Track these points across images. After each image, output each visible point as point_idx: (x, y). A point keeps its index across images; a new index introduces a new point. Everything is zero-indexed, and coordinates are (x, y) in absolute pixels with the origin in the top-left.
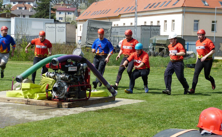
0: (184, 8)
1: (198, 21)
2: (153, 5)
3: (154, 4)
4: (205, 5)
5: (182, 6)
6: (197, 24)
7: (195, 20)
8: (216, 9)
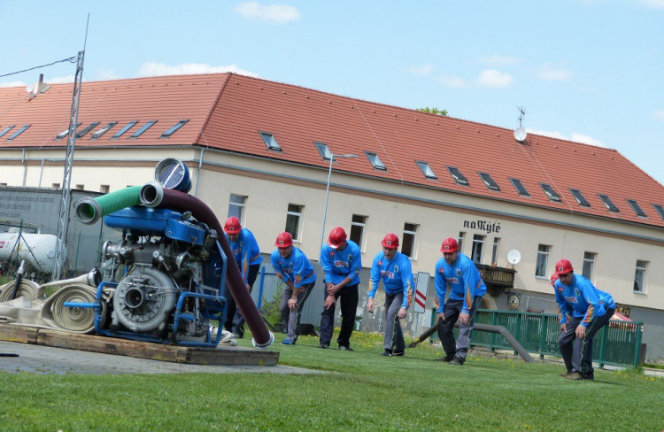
0: (200, 150)
1: (243, 199)
2: (89, 130)
3: (94, 126)
4: (271, 148)
5: (195, 142)
6: (240, 208)
7: (232, 195)
8: (330, 170)
